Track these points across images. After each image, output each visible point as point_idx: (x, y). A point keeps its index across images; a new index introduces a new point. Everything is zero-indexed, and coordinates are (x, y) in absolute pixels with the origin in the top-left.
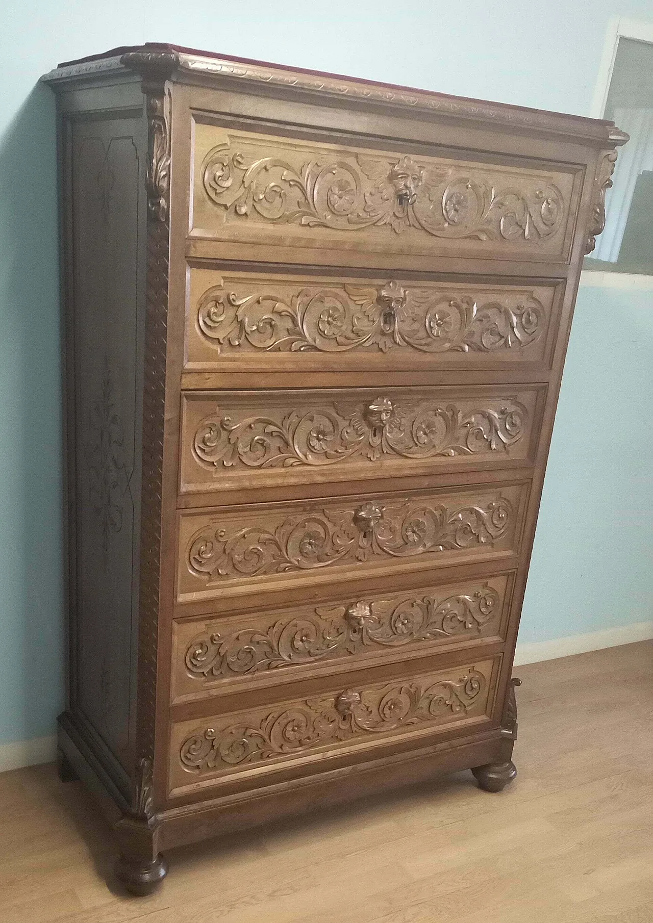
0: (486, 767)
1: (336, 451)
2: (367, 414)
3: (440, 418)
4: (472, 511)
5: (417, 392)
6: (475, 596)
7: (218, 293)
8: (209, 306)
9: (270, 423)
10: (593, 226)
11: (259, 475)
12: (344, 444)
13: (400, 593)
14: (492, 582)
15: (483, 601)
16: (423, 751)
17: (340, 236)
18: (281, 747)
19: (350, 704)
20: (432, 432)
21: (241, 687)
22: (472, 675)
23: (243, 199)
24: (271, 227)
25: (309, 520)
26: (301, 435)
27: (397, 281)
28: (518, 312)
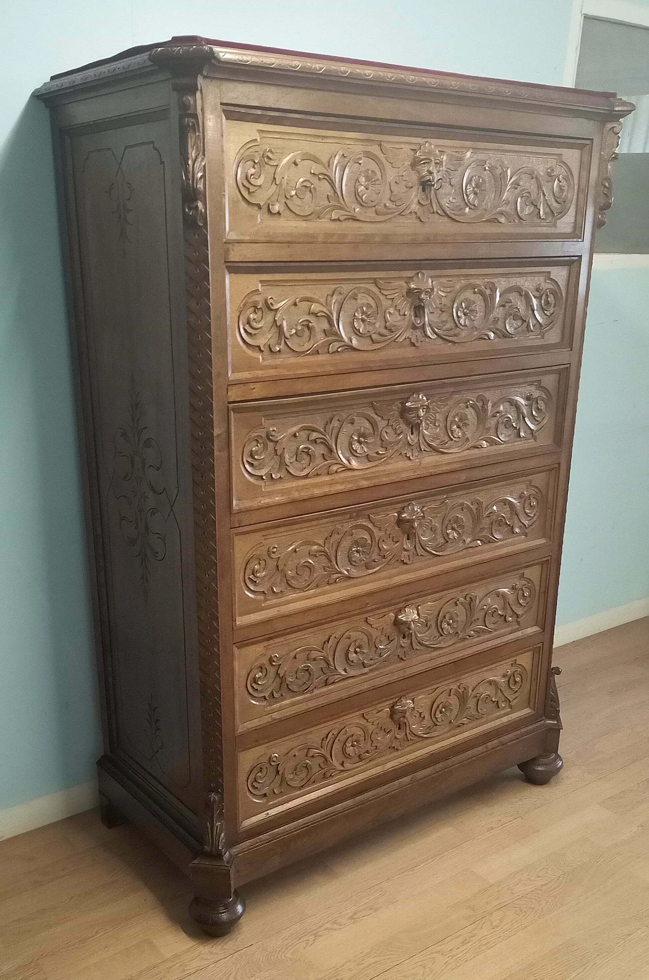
0: (534, 761)
1: (377, 453)
2: (404, 412)
3: (471, 409)
4: (506, 502)
5: (451, 385)
6: (513, 588)
7: (256, 298)
8: (248, 312)
9: (314, 430)
10: (602, 200)
11: (307, 485)
12: (384, 444)
13: (445, 592)
14: (528, 573)
15: (520, 593)
16: (475, 751)
17: (368, 229)
18: (342, 764)
19: (404, 712)
20: (466, 425)
21: (303, 707)
22: (514, 669)
23: (275, 198)
24: (304, 224)
25: (356, 527)
26: (343, 439)
27: (423, 271)
28: (537, 294)
